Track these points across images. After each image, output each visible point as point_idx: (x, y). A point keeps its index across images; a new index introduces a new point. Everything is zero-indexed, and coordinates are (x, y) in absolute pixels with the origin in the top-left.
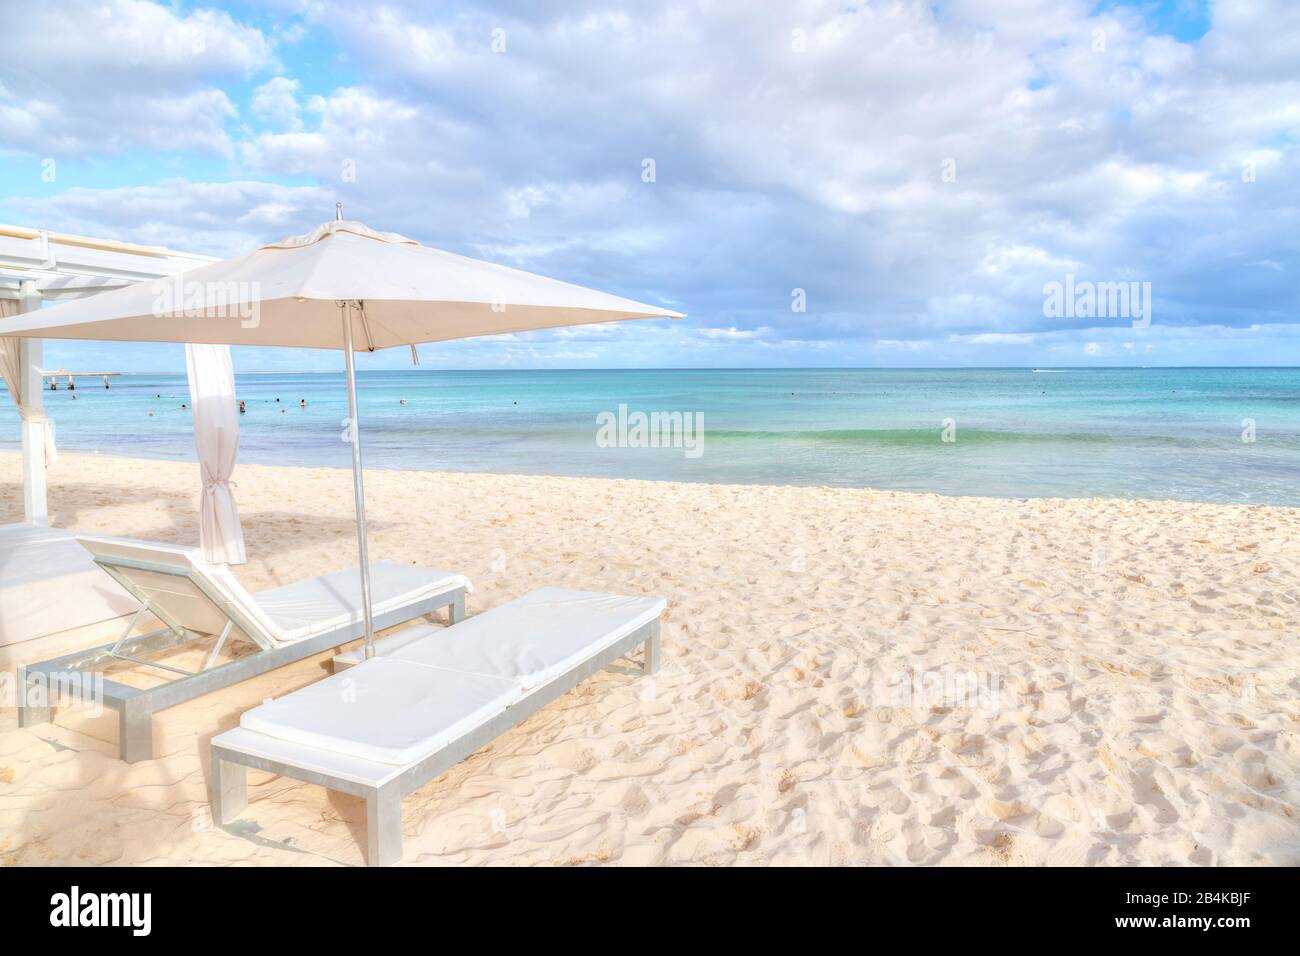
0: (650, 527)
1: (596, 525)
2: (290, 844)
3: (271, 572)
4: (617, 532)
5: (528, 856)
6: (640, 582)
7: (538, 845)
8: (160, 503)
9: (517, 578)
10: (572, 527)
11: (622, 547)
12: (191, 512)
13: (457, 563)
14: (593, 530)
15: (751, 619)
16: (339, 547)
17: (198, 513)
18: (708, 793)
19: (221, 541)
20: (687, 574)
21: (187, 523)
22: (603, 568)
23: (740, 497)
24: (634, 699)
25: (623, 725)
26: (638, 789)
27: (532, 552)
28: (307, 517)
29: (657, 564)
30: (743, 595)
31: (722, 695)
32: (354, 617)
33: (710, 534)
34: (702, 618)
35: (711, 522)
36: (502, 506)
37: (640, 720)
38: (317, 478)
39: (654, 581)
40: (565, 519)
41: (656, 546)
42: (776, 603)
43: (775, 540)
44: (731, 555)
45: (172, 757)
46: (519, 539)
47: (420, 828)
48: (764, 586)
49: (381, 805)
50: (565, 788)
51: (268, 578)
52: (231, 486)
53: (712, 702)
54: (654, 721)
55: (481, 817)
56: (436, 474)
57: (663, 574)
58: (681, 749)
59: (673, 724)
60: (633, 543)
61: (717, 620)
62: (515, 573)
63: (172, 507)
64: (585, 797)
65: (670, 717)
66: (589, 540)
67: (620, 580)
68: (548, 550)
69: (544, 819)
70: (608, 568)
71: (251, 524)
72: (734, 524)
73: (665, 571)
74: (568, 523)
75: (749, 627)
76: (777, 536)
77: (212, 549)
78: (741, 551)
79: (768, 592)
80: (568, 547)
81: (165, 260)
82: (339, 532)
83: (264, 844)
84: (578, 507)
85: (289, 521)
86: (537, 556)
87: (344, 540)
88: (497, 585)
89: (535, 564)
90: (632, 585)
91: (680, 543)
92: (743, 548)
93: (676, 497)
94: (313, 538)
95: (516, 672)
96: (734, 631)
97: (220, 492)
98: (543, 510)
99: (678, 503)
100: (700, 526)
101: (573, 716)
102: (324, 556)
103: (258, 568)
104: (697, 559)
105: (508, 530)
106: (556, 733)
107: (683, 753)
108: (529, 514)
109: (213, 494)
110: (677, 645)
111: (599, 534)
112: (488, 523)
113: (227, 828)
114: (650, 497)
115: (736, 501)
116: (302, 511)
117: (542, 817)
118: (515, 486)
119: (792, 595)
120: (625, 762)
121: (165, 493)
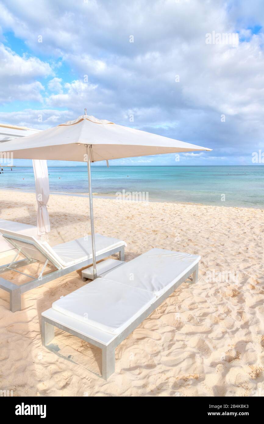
0: (180, 221)
1: (162, 220)
2: (71, 359)
3: (59, 233)
4: (170, 222)
5: (165, 374)
6: (181, 243)
7: (168, 368)
8: (25, 208)
9: (139, 239)
10: (154, 220)
11: (172, 229)
12: (34, 211)
13: (118, 233)
14: (161, 222)
15: (226, 261)
16: (80, 225)
17: (36, 212)
18: (232, 345)
19: (44, 225)
20: (198, 240)
21: (33, 215)
22: (167, 237)
23: (208, 210)
24: (191, 295)
25: (189, 306)
26: (204, 341)
27: (142, 230)
28: (69, 214)
29: (186, 236)
30: (221, 250)
31: (224, 294)
32: (89, 257)
33: (202, 225)
34: (208, 259)
35: (201, 220)
36: (129, 212)
37: (196, 305)
38: (71, 200)
39: (187, 243)
40: (151, 217)
41: (184, 229)
42: (234, 254)
43: (225, 228)
44: (212, 233)
45: (27, 309)
46: (137, 224)
47: (120, 355)
48: (227, 247)
49: (108, 352)
50: (173, 337)
51: (58, 235)
52: (47, 207)
53: (222, 298)
54: (200, 306)
55: (142, 350)
56: (107, 200)
57: (189, 240)
58: (216, 321)
59: (209, 308)
60: (176, 227)
61: (214, 261)
62: (138, 238)
63: (29, 209)
64: (182, 343)
65: (207, 305)
66: (161, 225)
67: (174, 242)
68: (147, 229)
69: (167, 353)
70: (169, 237)
71: (52, 216)
72: (209, 221)
73: (189, 239)
74: (152, 219)
75: (227, 264)
76: (226, 226)
77: (41, 227)
78: (215, 232)
79: (229, 249)
80: (154, 228)
81: (26, 131)
82: (79, 220)
83: (61, 357)
84: (154, 213)
85: (64, 215)
86: (144, 231)
87: (81, 223)
88: (133, 242)
89: (144, 234)
90: (179, 244)
91: (192, 228)
92: (215, 231)
93: (186, 210)
94: (71, 221)
95: (153, 289)
96: (221, 265)
97: (44, 209)
98: (143, 213)
99: (188, 212)
100: (197, 221)
101: (169, 301)
102: (75, 228)
103: (55, 232)
104: (200, 235)
105: (133, 221)
106: (164, 308)
107: (216, 323)
108: (138, 215)
109: (41, 209)
110: (201, 270)
111: (164, 223)
112: (126, 218)
113: (47, 347)
114: (178, 210)
115: (207, 212)
116: (67, 212)
117: (167, 352)
118: (133, 204)
119: (238, 251)
120: (194, 325)
121: (26, 204)
